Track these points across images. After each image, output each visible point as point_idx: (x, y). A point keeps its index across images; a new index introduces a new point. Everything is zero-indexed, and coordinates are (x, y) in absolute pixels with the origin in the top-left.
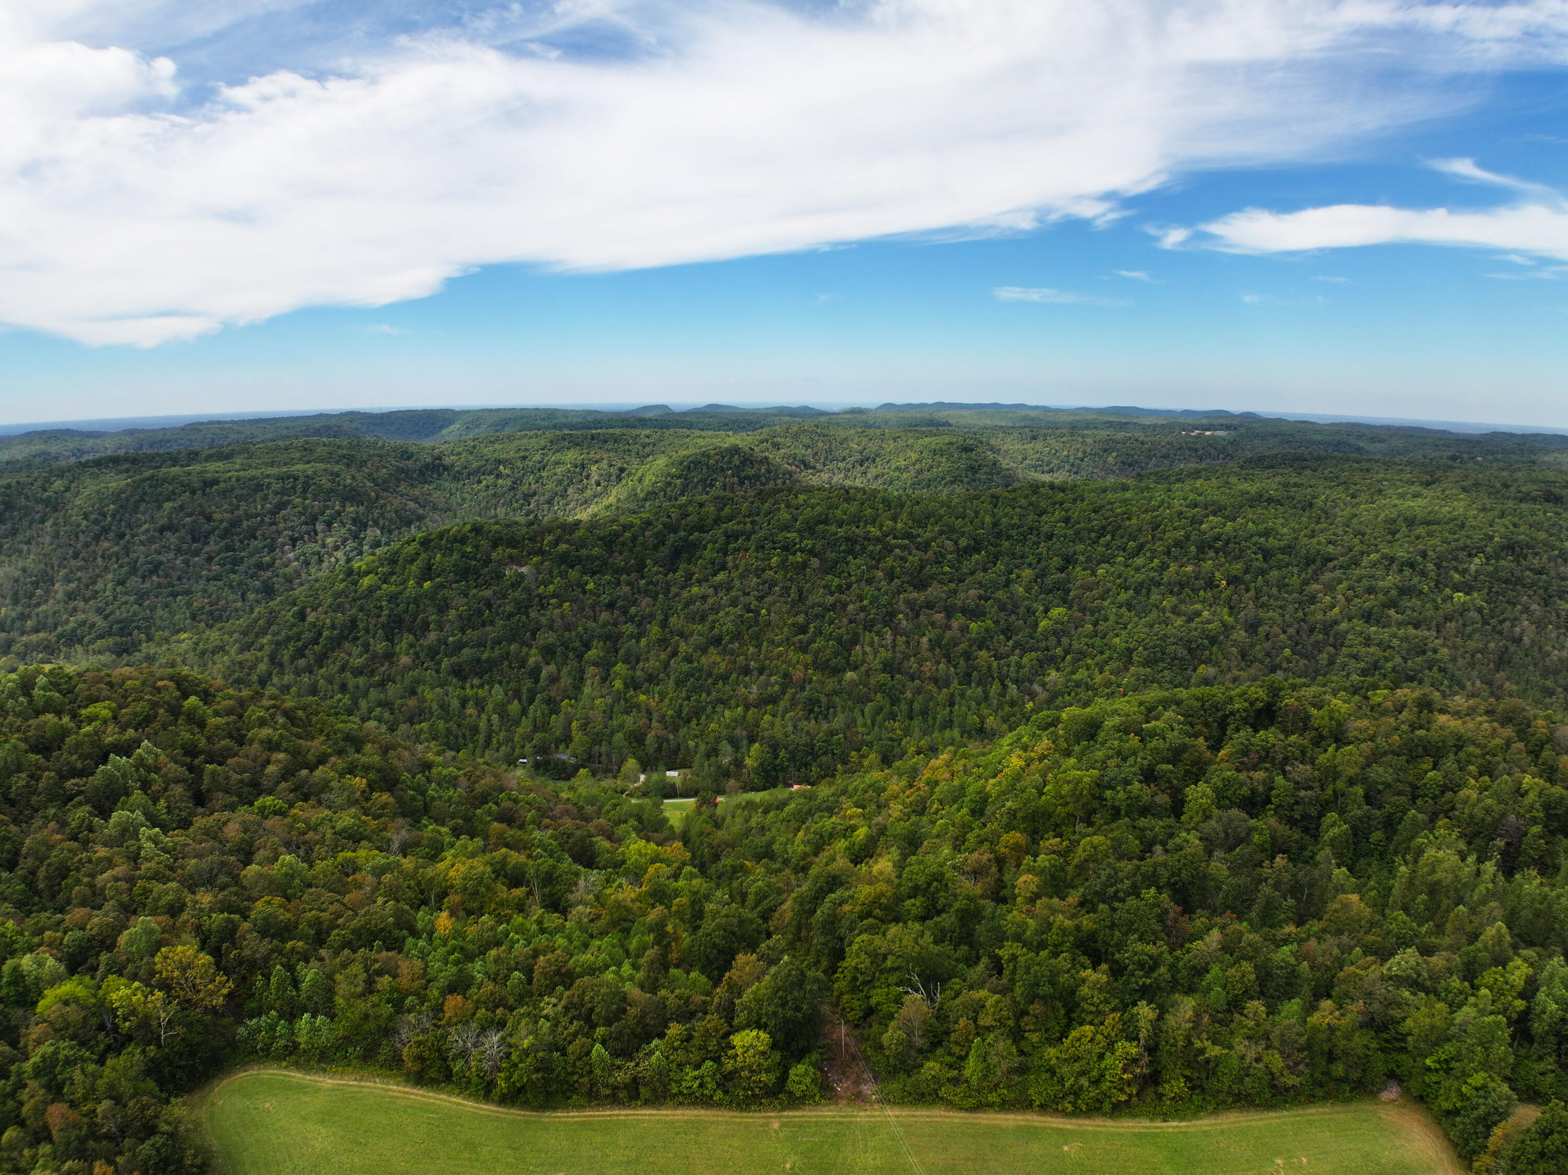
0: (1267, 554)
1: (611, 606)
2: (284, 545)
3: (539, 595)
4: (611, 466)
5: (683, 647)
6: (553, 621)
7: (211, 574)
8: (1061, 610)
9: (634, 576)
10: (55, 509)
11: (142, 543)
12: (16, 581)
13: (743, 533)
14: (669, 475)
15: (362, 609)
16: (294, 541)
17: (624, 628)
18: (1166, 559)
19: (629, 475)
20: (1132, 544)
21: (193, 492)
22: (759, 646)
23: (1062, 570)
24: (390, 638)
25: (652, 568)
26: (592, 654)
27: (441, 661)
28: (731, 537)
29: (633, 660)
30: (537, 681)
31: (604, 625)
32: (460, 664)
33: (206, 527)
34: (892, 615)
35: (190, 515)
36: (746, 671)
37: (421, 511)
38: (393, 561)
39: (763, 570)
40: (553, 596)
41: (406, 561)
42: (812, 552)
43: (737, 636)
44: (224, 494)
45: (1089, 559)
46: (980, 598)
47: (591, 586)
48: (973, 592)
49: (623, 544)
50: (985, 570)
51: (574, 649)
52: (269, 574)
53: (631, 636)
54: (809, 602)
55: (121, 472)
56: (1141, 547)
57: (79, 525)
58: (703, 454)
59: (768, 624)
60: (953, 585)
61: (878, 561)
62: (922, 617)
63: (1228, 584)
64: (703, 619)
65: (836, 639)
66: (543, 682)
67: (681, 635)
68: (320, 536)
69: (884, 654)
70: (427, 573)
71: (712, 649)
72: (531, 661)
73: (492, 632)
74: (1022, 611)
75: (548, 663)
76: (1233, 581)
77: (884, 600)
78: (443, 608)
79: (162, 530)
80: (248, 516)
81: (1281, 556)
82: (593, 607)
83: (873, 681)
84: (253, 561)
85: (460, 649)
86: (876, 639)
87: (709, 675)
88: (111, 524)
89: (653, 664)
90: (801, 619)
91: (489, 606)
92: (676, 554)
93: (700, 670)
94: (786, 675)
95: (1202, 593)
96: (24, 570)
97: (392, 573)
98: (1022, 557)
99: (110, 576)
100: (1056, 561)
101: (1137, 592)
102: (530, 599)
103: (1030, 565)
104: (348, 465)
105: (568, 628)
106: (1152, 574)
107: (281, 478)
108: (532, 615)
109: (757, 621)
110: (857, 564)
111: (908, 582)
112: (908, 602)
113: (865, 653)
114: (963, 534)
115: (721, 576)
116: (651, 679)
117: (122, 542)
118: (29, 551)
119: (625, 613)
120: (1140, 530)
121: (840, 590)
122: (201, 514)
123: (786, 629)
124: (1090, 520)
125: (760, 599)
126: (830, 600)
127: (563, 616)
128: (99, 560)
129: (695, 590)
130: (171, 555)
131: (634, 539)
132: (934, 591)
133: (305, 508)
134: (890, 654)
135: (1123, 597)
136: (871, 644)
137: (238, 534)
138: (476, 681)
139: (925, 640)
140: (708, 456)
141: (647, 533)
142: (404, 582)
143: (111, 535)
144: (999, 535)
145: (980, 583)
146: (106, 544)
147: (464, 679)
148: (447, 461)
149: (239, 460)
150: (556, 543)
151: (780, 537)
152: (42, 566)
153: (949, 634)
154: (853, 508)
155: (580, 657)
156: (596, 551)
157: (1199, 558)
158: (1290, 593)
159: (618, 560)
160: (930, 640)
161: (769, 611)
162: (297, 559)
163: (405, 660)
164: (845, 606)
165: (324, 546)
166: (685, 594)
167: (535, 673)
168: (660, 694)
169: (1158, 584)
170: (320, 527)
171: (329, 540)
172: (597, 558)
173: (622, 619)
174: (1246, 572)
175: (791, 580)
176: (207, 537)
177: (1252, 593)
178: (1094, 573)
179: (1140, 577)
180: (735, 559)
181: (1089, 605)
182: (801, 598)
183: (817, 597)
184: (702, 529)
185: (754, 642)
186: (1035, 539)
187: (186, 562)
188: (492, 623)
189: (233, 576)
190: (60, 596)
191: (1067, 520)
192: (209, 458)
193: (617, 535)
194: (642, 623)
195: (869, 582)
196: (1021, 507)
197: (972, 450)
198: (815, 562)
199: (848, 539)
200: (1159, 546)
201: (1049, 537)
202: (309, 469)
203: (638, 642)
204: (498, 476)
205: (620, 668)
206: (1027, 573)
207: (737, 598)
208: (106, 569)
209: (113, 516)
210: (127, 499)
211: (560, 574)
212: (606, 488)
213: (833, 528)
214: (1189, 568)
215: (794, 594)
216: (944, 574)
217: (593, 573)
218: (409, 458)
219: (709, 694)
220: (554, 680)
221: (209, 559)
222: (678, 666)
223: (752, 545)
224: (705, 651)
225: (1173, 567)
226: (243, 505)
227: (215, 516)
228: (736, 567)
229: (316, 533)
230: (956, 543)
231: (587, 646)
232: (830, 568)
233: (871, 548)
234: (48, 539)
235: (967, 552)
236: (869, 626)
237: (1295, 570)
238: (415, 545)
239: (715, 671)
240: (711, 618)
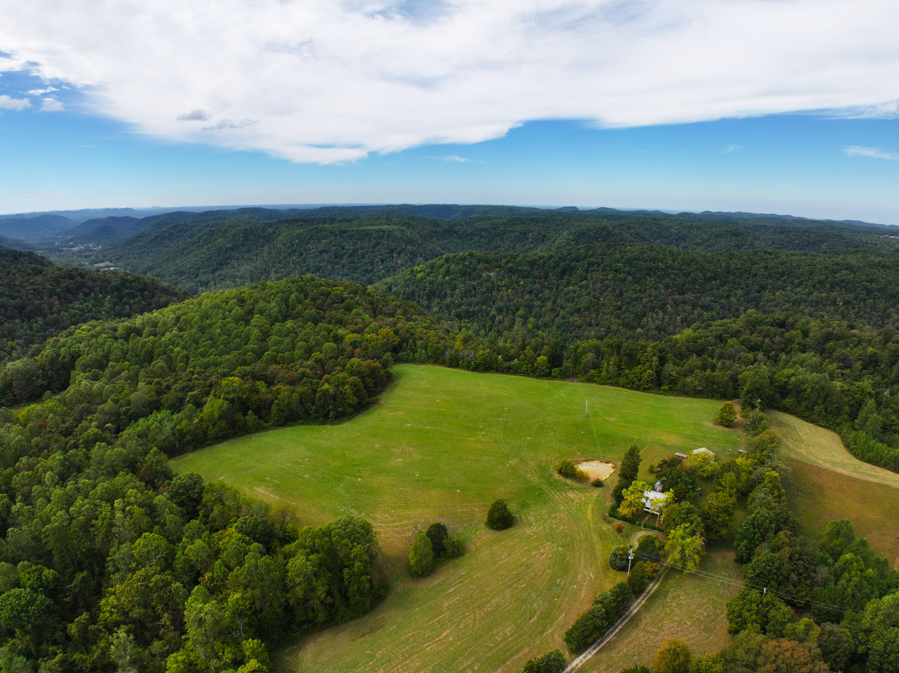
0: (869, 292)
1: (530, 292)
2: (378, 262)
3: (497, 285)
4: (539, 234)
5: (562, 312)
6: (503, 297)
7: (344, 273)
8: (753, 310)
9: (542, 280)
10: (268, 241)
11: (311, 258)
12: (252, 272)
13: (596, 263)
14: (568, 239)
15: (417, 287)
16: (382, 261)
17: (535, 303)
18: (812, 289)
19: (548, 239)
20: (796, 281)
21: (336, 236)
22: (598, 315)
23: (758, 292)
24: (429, 300)
25: (552, 277)
26: (520, 312)
27: (451, 311)
28: (590, 264)
29: (538, 316)
30: (493, 322)
31: (526, 301)
32: (460, 313)
33: (342, 252)
34: (664, 305)
35: (334, 246)
36: (590, 325)
37: (443, 252)
38: (432, 267)
39: (604, 280)
40: (504, 286)
41: (438, 267)
42: (629, 273)
43: (588, 309)
44: (350, 237)
45: (773, 288)
46: (712, 301)
47: (522, 283)
48: (708, 298)
49: (539, 265)
50: (718, 289)
51: (512, 310)
52: (371, 275)
53: (538, 306)
54: (624, 297)
55: (298, 226)
56: (800, 283)
57: (281, 249)
58: (587, 230)
59: (603, 305)
60: (699, 295)
61: (662, 280)
62: (679, 308)
63: (844, 304)
64: (573, 301)
65: (635, 314)
66: (496, 323)
67: (562, 307)
68: (395, 259)
69: (658, 322)
70: (448, 273)
71: (575, 314)
72: (492, 313)
73: (475, 300)
74: (733, 309)
75: (499, 315)
76: (846, 303)
77: (661, 298)
78: (454, 288)
79: (321, 252)
80: (362, 248)
81: (877, 293)
82: (522, 293)
83: (650, 334)
84: (363, 268)
85: (460, 306)
86: (655, 316)
87: (573, 325)
88: (296, 249)
89: (547, 318)
90: (619, 303)
91: (475, 289)
92: (564, 272)
93: (569, 323)
94: (609, 328)
95: (828, 307)
96: (255, 267)
97: (431, 273)
98: (739, 284)
99: (297, 272)
100: (756, 287)
101: (794, 304)
102: (493, 287)
103: (742, 288)
104: (408, 227)
105: (509, 301)
106: (803, 296)
107: (377, 231)
108: (494, 294)
109: (598, 303)
110: (651, 281)
111: (676, 291)
112: (673, 299)
113: (648, 321)
114: (709, 271)
115: (584, 282)
116: (546, 325)
117: (302, 257)
118: (257, 259)
119: (537, 296)
120: (802, 274)
121: (640, 291)
122: (340, 246)
123: (611, 308)
124: (778, 268)
125: (601, 293)
126: (635, 296)
127: (508, 295)
128: (291, 264)
129: (571, 288)
130: (326, 264)
131: (544, 263)
132: (689, 296)
133: (388, 246)
134: (660, 323)
135: (787, 305)
136: (652, 318)
137: (357, 256)
138: (466, 320)
139: (679, 318)
140: (590, 231)
141: (551, 261)
142: (437, 276)
143: (297, 253)
144: (729, 273)
145: (713, 294)
146: (295, 258)
147: (461, 319)
148: (456, 228)
149: (355, 222)
150: (507, 263)
151: (614, 265)
152: (264, 266)
153: (692, 316)
154: (653, 254)
155: (514, 314)
156: (525, 268)
157: (831, 290)
158: (877, 312)
159: (536, 273)
160: (682, 318)
161: (604, 299)
162: (384, 269)
163: (435, 309)
164: (641, 299)
165: (396, 264)
166: (566, 289)
167: (493, 319)
168: (549, 332)
169: (805, 301)
170: (395, 255)
171: (399, 261)
172: (526, 271)
173: (535, 299)
174: (856, 299)
175: (617, 286)
176: (342, 256)
177: (856, 310)
178: (774, 294)
179: (796, 297)
180: (591, 275)
181: (768, 309)
182: (621, 294)
183: (629, 294)
184: (577, 261)
185: (596, 313)
186: (747, 276)
187: (333, 267)
188: (475, 296)
189: (354, 275)
190: (273, 278)
191: (766, 268)
192: (341, 221)
193: (536, 261)
194: (544, 301)
195: (656, 289)
196: (743, 260)
197: (739, 236)
198: (630, 278)
199: (647, 268)
200: (810, 283)
201: (755, 275)
202: (391, 227)
203: (541, 309)
204: (482, 237)
205: (531, 319)
206: (740, 292)
207: (590, 292)
208: (295, 269)
209: (297, 245)
210: (304, 238)
211: (508, 277)
212: (535, 245)
213: (641, 263)
214: (824, 295)
215: (617, 292)
216: (696, 289)
217: (524, 278)
218: (437, 226)
219: (571, 333)
220: (501, 322)
221: (343, 267)
222: (559, 320)
223: (600, 268)
224: (572, 315)
225: (815, 293)
226: (359, 243)
227: (346, 247)
228: (592, 279)
229: (393, 258)
230: (704, 275)
231: (518, 309)
232: (637, 281)
233: (659, 273)
234: (266, 254)
235: (709, 279)
236: (652, 309)
237: (884, 301)
238: (443, 260)
239: (576, 324)
240: (576, 300)
